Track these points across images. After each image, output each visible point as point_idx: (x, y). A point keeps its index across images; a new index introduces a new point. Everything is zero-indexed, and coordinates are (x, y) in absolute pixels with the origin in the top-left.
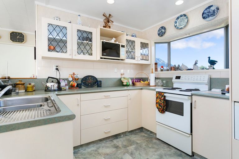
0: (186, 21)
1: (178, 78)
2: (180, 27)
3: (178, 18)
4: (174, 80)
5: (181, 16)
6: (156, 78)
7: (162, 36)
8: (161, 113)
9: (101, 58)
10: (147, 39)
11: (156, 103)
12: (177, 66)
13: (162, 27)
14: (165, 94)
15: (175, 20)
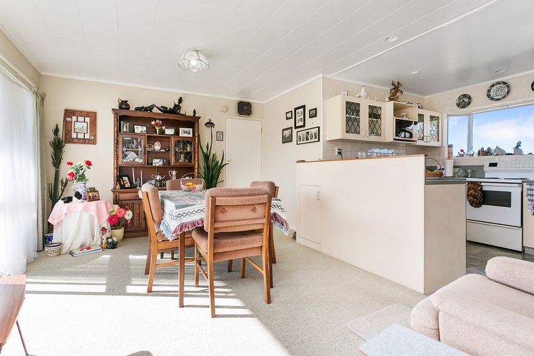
0: (506, 90)
1: (494, 165)
2: (497, 97)
3: (493, 86)
4: (487, 168)
5: (498, 83)
6: (455, 167)
7: (463, 107)
8: (475, 207)
9: (394, 139)
10: (435, 111)
11: (468, 195)
12: (486, 149)
13: (464, 96)
14: (482, 184)
15: (488, 88)
